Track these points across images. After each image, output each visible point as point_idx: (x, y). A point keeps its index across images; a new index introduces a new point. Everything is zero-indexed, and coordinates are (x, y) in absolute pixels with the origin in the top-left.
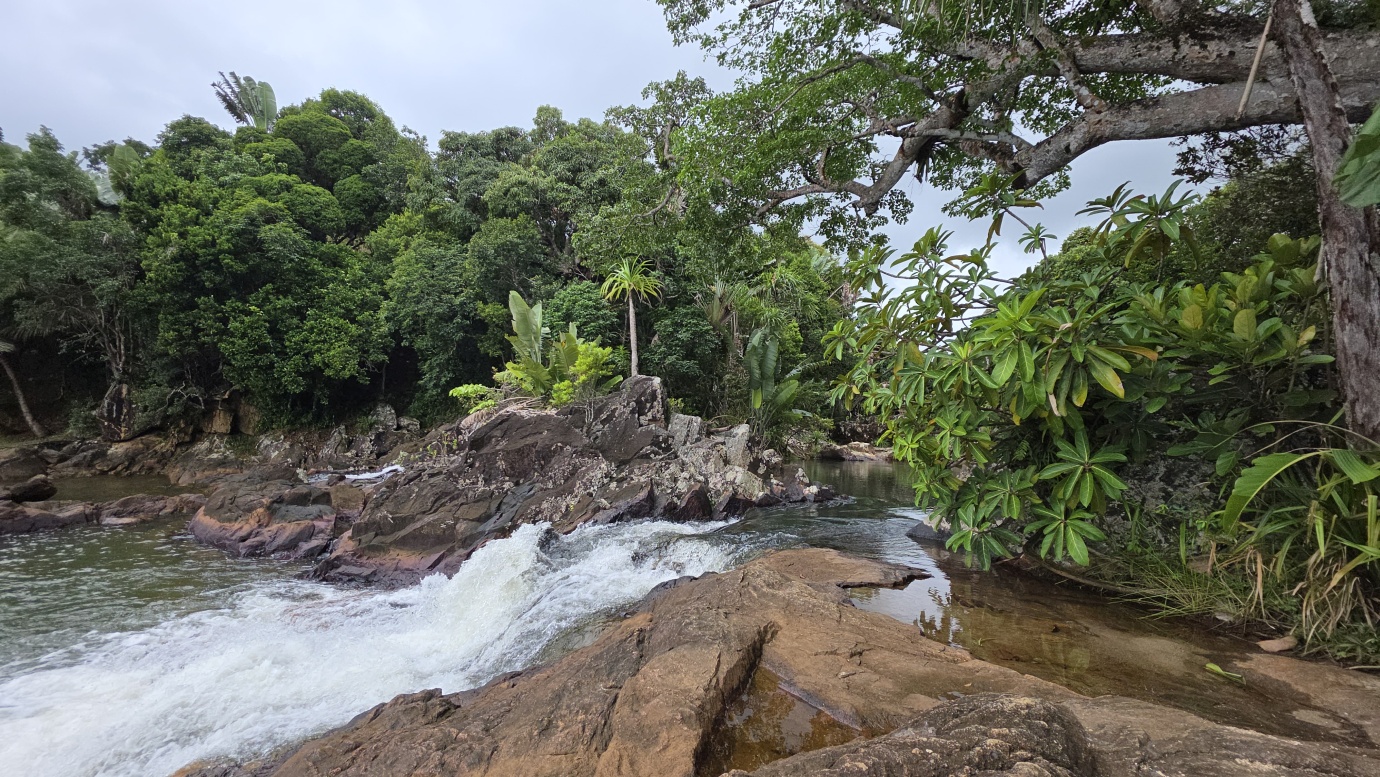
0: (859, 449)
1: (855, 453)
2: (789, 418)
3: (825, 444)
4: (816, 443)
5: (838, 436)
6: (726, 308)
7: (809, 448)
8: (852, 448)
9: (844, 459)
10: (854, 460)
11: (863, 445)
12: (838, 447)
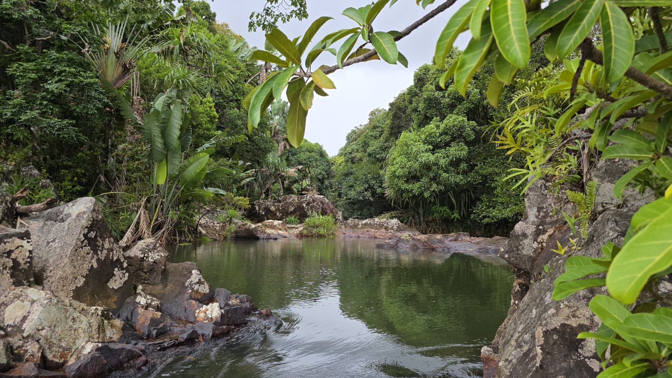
0: (272, 227)
1: (269, 231)
2: (201, 196)
3: (240, 222)
4: (230, 222)
5: (252, 215)
6: (124, 66)
7: (223, 228)
8: (266, 226)
9: (258, 239)
10: (269, 238)
11: (276, 222)
12: (253, 226)
